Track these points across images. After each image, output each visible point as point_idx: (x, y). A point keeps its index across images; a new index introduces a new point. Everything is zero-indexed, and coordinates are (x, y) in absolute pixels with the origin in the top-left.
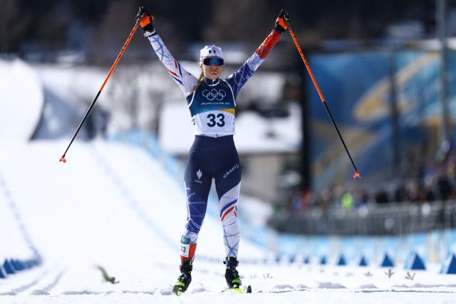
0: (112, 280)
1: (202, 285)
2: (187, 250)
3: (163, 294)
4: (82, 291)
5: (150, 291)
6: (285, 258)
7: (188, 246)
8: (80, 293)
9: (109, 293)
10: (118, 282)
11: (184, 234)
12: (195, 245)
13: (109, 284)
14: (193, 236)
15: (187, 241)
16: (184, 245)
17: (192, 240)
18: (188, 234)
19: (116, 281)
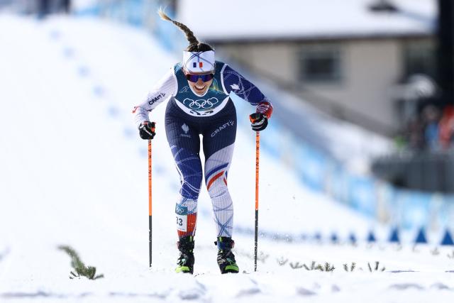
0: (91, 273)
1: (255, 283)
2: (185, 223)
3: (184, 298)
4: (34, 291)
5: (160, 292)
6: (408, 237)
7: (185, 218)
8: (32, 296)
9: (84, 295)
10: (102, 276)
11: (179, 203)
12: (195, 215)
13: (84, 279)
14: (190, 204)
15: (183, 210)
16: (180, 217)
17: (190, 209)
18: (184, 201)
19: (97, 273)
